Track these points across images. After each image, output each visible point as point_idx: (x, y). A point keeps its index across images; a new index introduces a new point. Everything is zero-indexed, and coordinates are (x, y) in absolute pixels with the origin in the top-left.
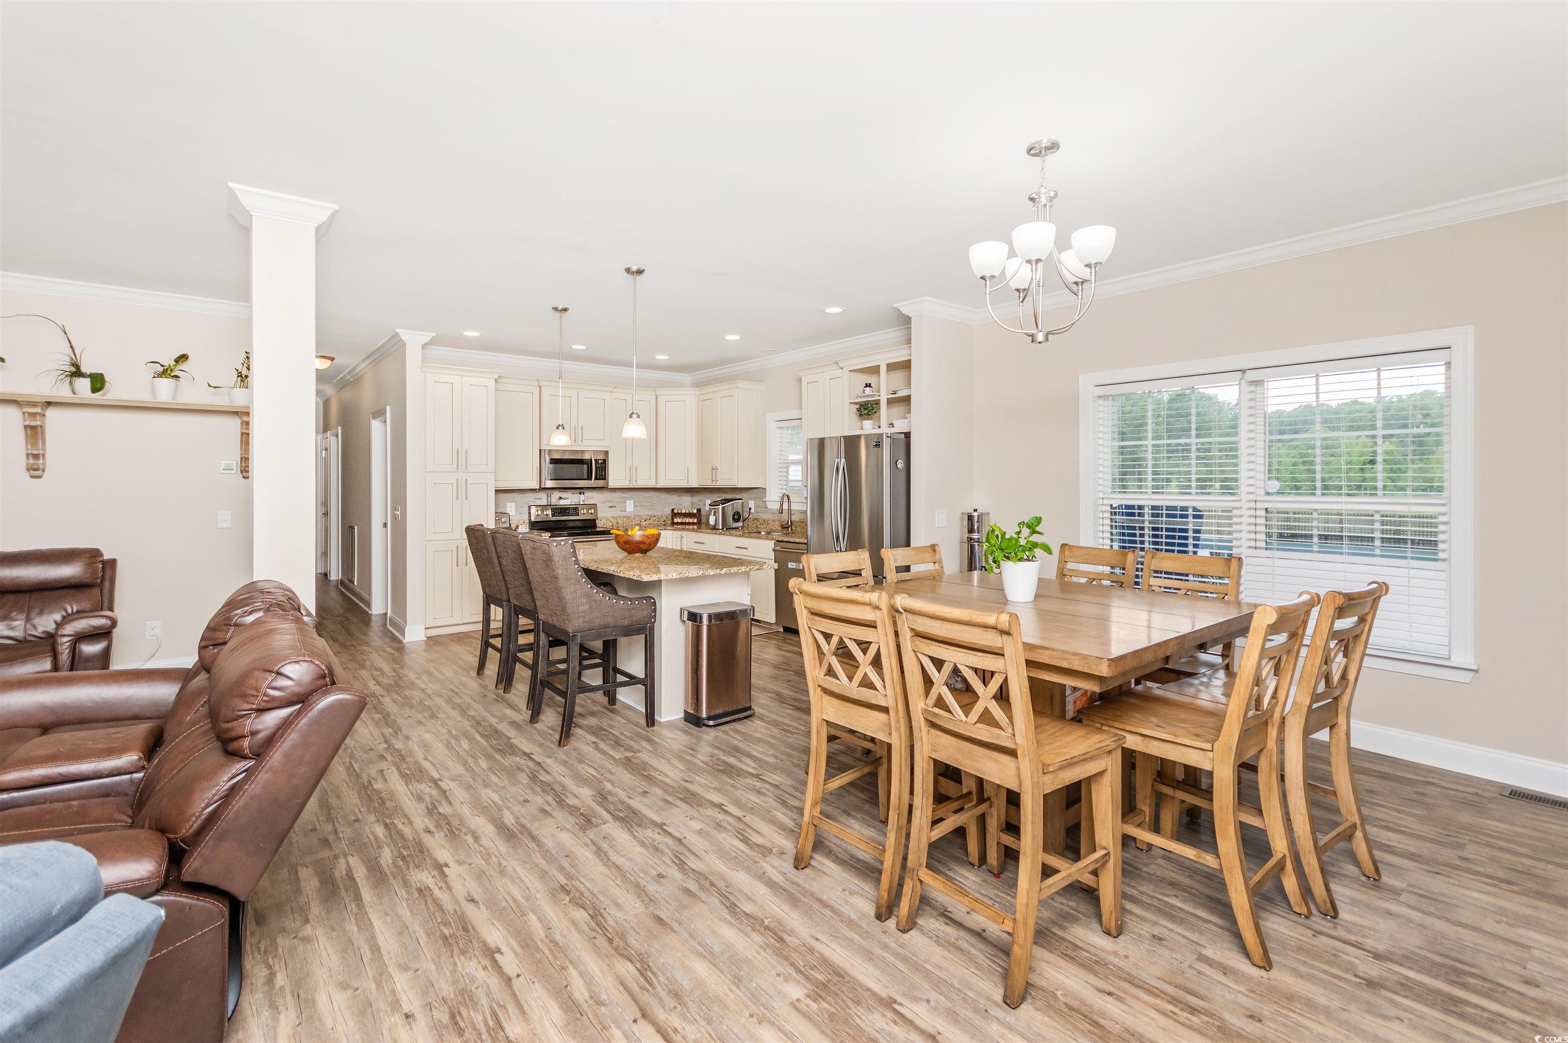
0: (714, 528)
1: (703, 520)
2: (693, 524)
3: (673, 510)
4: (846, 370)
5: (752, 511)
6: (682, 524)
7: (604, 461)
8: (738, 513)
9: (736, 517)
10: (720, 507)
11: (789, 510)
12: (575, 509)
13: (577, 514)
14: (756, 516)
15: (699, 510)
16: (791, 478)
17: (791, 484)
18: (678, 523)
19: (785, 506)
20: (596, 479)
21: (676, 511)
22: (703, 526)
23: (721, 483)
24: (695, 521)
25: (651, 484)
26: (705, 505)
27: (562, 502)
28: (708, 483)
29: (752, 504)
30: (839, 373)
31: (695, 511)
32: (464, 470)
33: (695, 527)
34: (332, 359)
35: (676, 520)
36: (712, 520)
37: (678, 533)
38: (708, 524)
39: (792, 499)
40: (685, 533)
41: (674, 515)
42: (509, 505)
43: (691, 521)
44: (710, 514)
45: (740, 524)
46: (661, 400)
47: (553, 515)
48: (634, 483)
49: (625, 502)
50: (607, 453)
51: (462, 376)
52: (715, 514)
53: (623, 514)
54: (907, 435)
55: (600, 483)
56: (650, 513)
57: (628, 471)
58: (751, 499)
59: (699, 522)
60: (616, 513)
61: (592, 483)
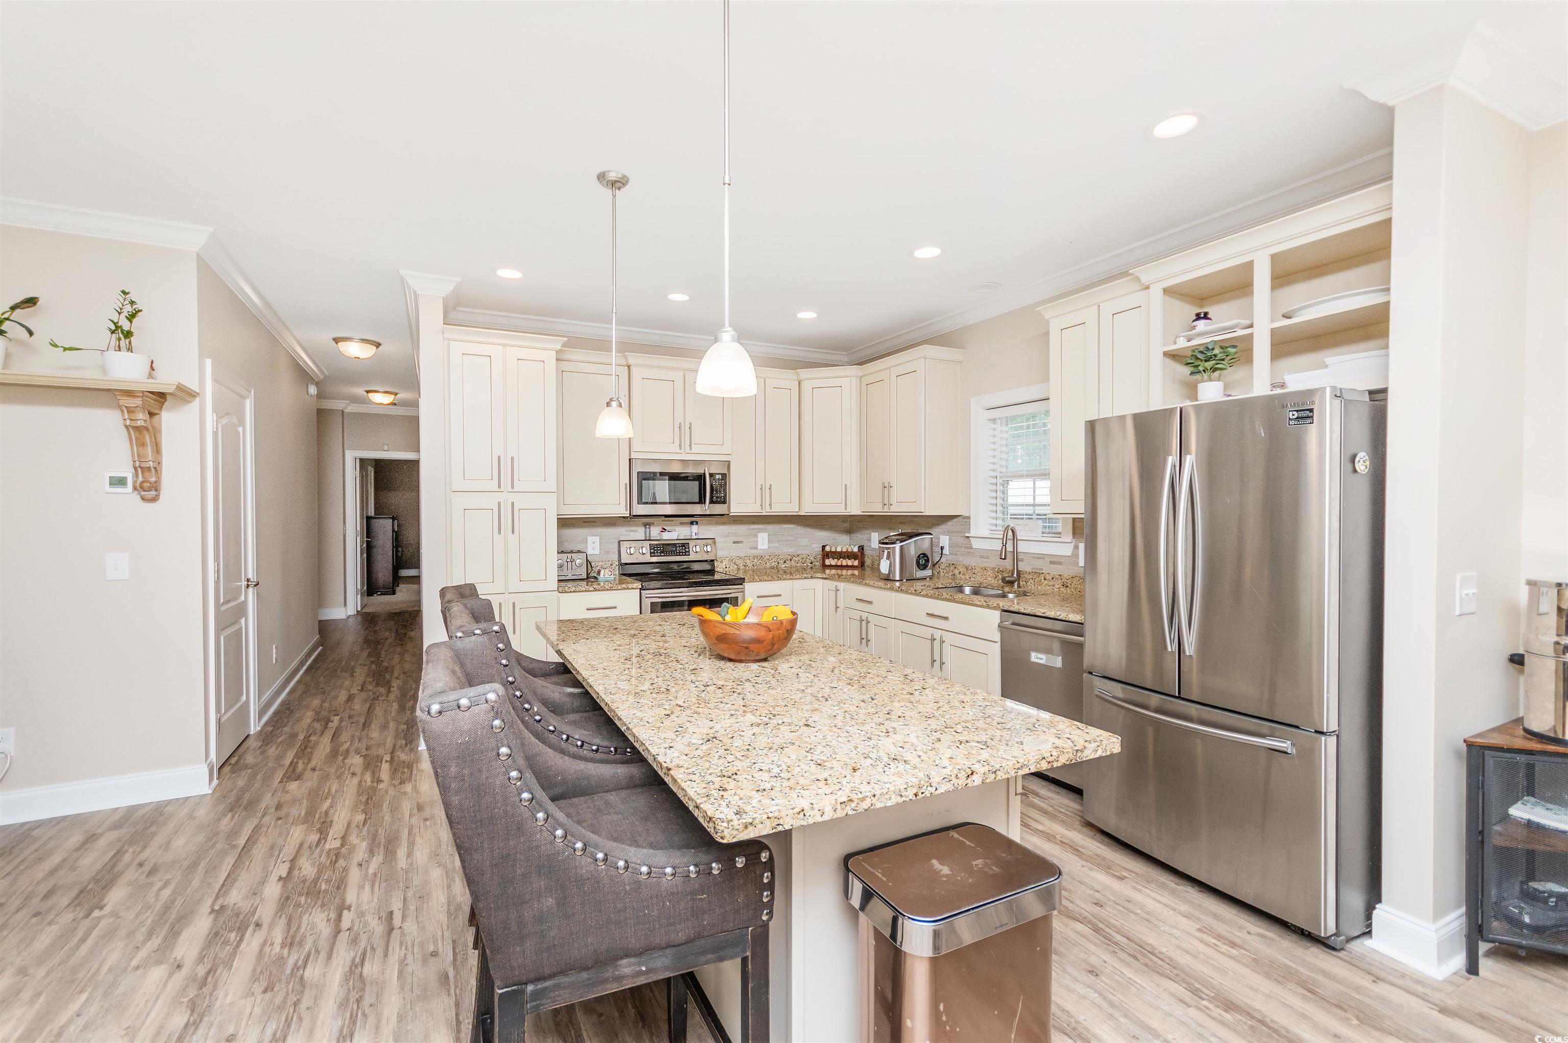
0: (888, 579)
1: (868, 562)
2: (853, 567)
3: (824, 547)
4: (1156, 292)
5: (946, 551)
6: (836, 567)
7: (724, 476)
8: (925, 555)
9: (922, 562)
10: (897, 546)
11: (1015, 554)
12: (683, 545)
13: (687, 553)
14: (952, 559)
15: (861, 548)
16: (1011, 500)
17: (1012, 510)
18: (831, 567)
19: (1010, 548)
20: (712, 502)
21: (827, 549)
22: (868, 572)
23: (897, 508)
24: (856, 563)
25: (792, 509)
26: (869, 540)
27: (666, 536)
28: (876, 508)
29: (944, 541)
30: (1138, 298)
31: (856, 549)
32: (510, 489)
33: (856, 572)
34: (378, 345)
35: (827, 562)
36: (884, 567)
37: (831, 584)
38: (876, 569)
39: (1020, 536)
40: (841, 585)
41: (826, 555)
42: (590, 539)
43: (850, 563)
44: (880, 557)
45: (928, 572)
46: (807, 386)
47: (652, 554)
48: (768, 509)
49: (757, 537)
50: (728, 464)
51: (504, 345)
52: (888, 557)
53: (754, 552)
54: (1378, 396)
55: (718, 509)
56: (792, 551)
57: (759, 492)
58: (944, 533)
59: (862, 564)
60: (741, 551)
61: (707, 508)
